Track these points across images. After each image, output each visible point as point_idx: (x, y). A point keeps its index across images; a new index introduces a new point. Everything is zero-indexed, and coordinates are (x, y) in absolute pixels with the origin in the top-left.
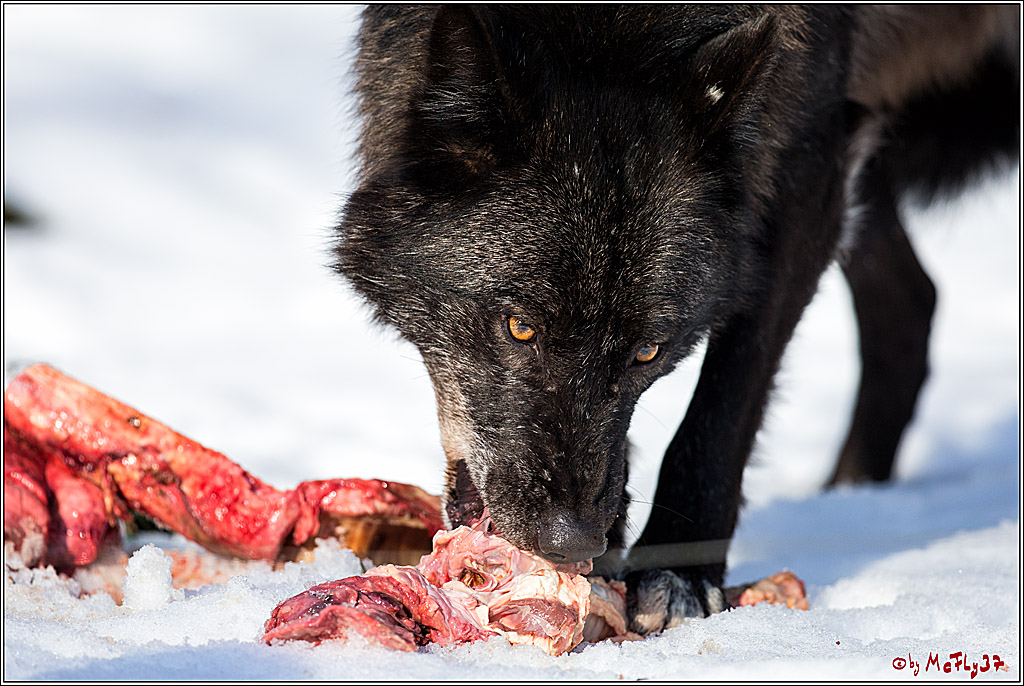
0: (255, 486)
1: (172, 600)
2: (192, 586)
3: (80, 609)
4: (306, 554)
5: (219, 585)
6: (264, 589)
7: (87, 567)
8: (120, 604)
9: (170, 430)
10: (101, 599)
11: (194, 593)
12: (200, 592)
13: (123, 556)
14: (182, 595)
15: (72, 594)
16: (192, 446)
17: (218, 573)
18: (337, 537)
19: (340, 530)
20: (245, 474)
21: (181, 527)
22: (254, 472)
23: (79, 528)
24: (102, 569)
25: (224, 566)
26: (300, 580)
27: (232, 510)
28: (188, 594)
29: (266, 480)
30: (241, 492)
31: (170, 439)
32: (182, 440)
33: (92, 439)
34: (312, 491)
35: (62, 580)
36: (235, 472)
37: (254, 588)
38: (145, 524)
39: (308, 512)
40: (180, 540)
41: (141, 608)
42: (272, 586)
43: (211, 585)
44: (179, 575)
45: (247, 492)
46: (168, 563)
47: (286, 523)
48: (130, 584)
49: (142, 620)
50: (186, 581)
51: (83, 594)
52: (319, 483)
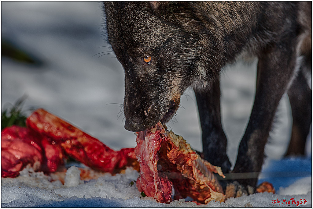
0: (108, 149)
1: (80, 184)
2: (87, 180)
3: (51, 186)
4: (123, 171)
5: (95, 180)
6: (109, 181)
7: (54, 172)
8: (63, 184)
9: (80, 131)
10: (58, 183)
11: (87, 182)
12: (89, 182)
13: (64, 169)
14: (83, 182)
15: (49, 181)
16: (88, 136)
17: (95, 176)
18: (133, 166)
19: (134, 164)
20: (104, 146)
21: (83, 161)
22: (108, 145)
23: (51, 160)
24: (58, 173)
25: (97, 174)
26: (121, 179)
27: (100, 157)
28: (85, 182)
29: (111, 147)
30: (103, 151)
31: (81, 134)
32: (85, 134)
33: (57, 133)
34: (125, 151)
35: (46, 176)
36: (101, 145)
37: (106, 181)
38: (72, 160)
39: (124, 158)
40: (83, 165)
41: (70, 186)
42: (111, 181)
43: (93, 180)
44: (83, 175)
45: (105, 152)
46: (79, 172)
47: (116, 161)
48: (67, 178)
49: (70, 190)
50: (84, 178)
51: (52, 181)
52: (127, 149)
